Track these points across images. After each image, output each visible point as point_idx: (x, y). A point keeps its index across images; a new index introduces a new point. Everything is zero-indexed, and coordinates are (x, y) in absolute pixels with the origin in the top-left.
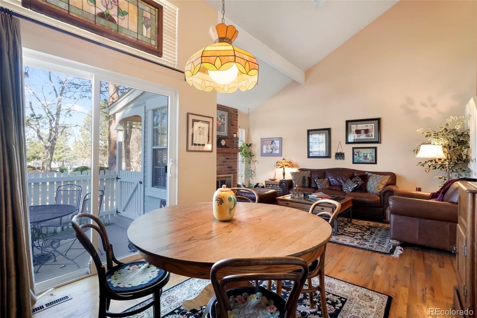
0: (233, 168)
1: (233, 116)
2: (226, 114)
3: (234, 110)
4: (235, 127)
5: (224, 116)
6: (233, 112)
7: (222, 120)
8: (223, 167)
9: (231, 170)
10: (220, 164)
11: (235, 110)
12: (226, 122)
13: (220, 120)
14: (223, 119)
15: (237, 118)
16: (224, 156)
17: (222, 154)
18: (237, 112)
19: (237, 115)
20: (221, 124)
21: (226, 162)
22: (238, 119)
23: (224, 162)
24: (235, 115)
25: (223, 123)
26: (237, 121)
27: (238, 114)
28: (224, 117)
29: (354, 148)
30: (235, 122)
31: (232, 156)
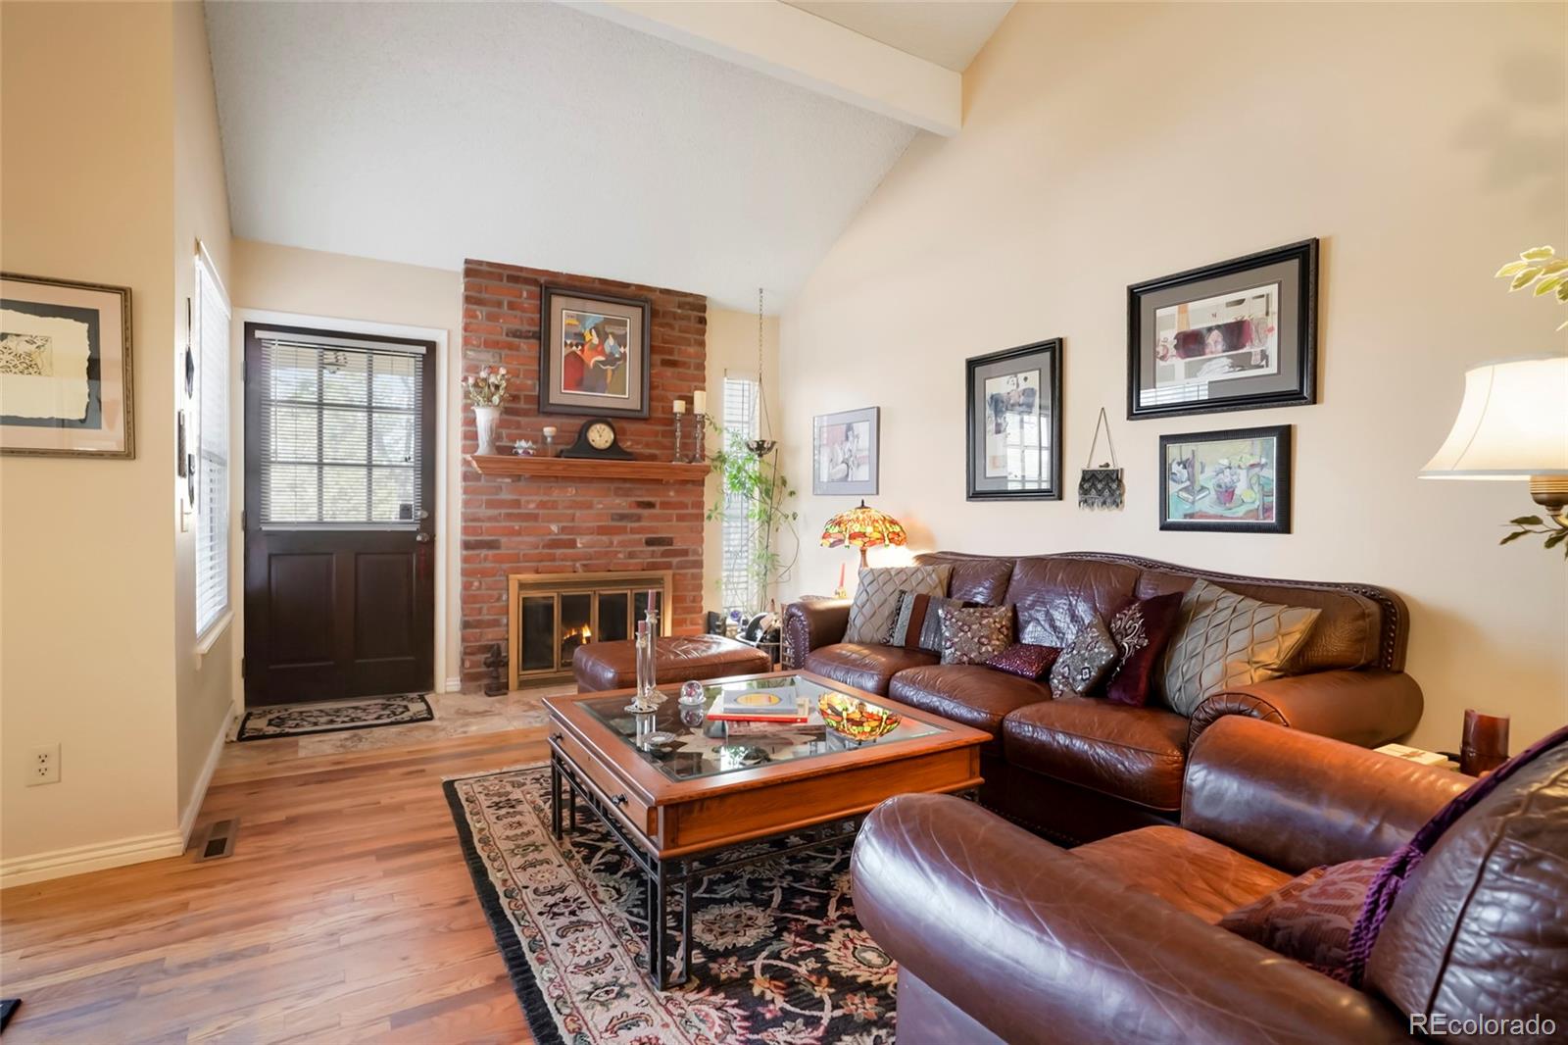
0: (678, 546)
1: (677, 324)
2: (632, 317)
3: (683, 299)
4: (692, 371)
5: (624, 324)
6: (679, 307)
7: (611, 341)
8: (616, 539)
9: (664, 554)
10: (599, 527)
11: (690, 300)
12: (631, 351)
13: (596, 341)
14: (615, 337)
15: (703, 332)
16: (617, 493)
17: (613, 486)
18: (703, 308)
19: (703, 321)
20: (602, 358)
21: (639, 518)
22: (708, 338)
23: (622, 517)
24: (688, 318)
25: (612, 354)
26: (702, 344)
27: (707, 315)
28: (618, 331)
29: (1166, 440)
30: (691, 350)
31: (672, 494)
